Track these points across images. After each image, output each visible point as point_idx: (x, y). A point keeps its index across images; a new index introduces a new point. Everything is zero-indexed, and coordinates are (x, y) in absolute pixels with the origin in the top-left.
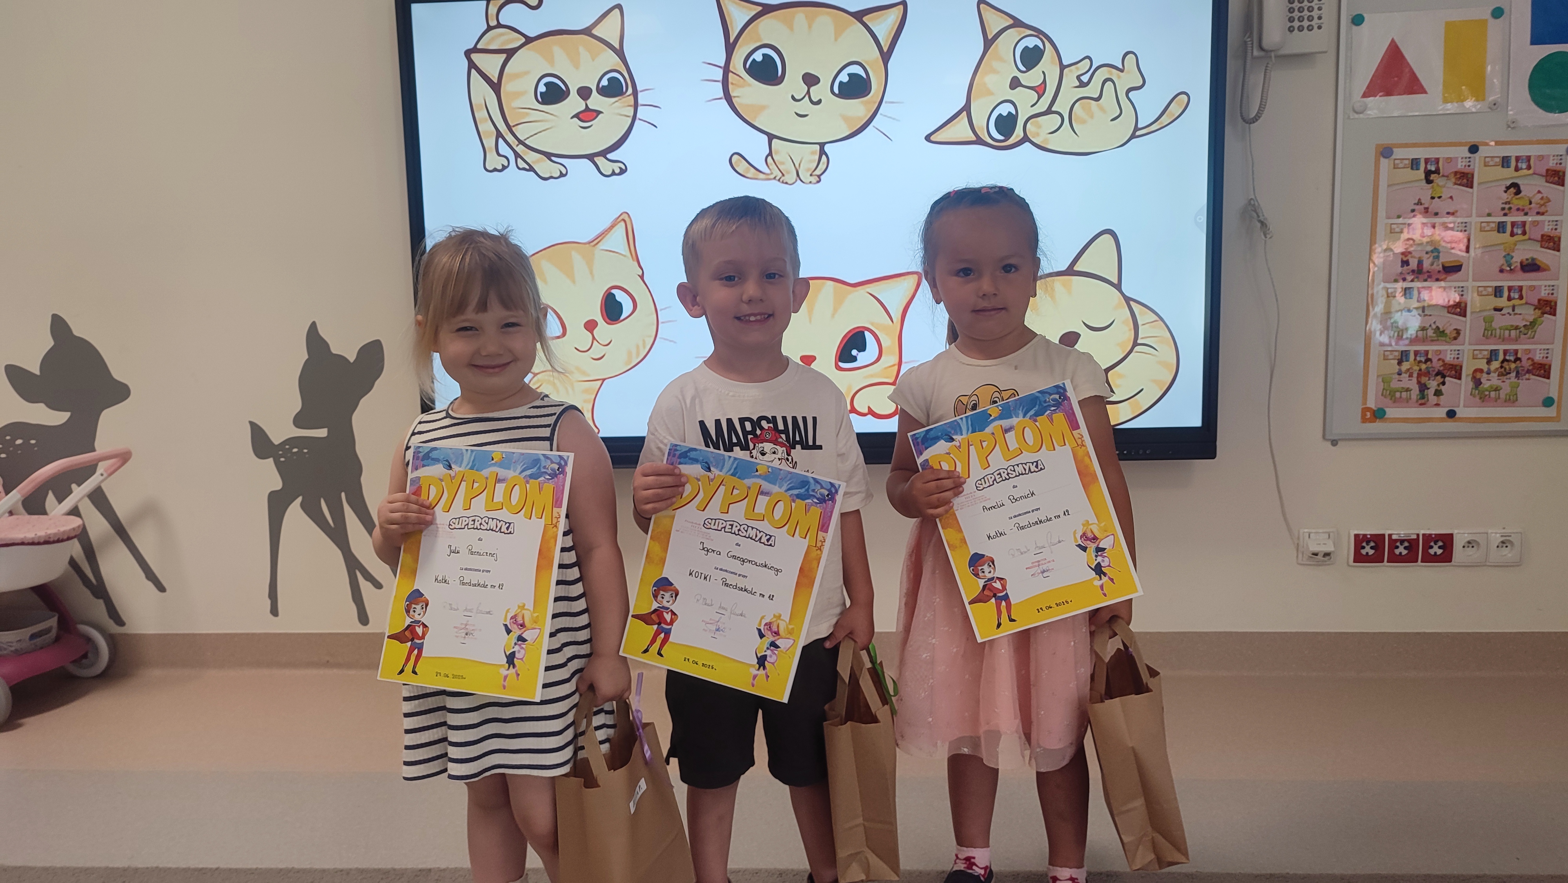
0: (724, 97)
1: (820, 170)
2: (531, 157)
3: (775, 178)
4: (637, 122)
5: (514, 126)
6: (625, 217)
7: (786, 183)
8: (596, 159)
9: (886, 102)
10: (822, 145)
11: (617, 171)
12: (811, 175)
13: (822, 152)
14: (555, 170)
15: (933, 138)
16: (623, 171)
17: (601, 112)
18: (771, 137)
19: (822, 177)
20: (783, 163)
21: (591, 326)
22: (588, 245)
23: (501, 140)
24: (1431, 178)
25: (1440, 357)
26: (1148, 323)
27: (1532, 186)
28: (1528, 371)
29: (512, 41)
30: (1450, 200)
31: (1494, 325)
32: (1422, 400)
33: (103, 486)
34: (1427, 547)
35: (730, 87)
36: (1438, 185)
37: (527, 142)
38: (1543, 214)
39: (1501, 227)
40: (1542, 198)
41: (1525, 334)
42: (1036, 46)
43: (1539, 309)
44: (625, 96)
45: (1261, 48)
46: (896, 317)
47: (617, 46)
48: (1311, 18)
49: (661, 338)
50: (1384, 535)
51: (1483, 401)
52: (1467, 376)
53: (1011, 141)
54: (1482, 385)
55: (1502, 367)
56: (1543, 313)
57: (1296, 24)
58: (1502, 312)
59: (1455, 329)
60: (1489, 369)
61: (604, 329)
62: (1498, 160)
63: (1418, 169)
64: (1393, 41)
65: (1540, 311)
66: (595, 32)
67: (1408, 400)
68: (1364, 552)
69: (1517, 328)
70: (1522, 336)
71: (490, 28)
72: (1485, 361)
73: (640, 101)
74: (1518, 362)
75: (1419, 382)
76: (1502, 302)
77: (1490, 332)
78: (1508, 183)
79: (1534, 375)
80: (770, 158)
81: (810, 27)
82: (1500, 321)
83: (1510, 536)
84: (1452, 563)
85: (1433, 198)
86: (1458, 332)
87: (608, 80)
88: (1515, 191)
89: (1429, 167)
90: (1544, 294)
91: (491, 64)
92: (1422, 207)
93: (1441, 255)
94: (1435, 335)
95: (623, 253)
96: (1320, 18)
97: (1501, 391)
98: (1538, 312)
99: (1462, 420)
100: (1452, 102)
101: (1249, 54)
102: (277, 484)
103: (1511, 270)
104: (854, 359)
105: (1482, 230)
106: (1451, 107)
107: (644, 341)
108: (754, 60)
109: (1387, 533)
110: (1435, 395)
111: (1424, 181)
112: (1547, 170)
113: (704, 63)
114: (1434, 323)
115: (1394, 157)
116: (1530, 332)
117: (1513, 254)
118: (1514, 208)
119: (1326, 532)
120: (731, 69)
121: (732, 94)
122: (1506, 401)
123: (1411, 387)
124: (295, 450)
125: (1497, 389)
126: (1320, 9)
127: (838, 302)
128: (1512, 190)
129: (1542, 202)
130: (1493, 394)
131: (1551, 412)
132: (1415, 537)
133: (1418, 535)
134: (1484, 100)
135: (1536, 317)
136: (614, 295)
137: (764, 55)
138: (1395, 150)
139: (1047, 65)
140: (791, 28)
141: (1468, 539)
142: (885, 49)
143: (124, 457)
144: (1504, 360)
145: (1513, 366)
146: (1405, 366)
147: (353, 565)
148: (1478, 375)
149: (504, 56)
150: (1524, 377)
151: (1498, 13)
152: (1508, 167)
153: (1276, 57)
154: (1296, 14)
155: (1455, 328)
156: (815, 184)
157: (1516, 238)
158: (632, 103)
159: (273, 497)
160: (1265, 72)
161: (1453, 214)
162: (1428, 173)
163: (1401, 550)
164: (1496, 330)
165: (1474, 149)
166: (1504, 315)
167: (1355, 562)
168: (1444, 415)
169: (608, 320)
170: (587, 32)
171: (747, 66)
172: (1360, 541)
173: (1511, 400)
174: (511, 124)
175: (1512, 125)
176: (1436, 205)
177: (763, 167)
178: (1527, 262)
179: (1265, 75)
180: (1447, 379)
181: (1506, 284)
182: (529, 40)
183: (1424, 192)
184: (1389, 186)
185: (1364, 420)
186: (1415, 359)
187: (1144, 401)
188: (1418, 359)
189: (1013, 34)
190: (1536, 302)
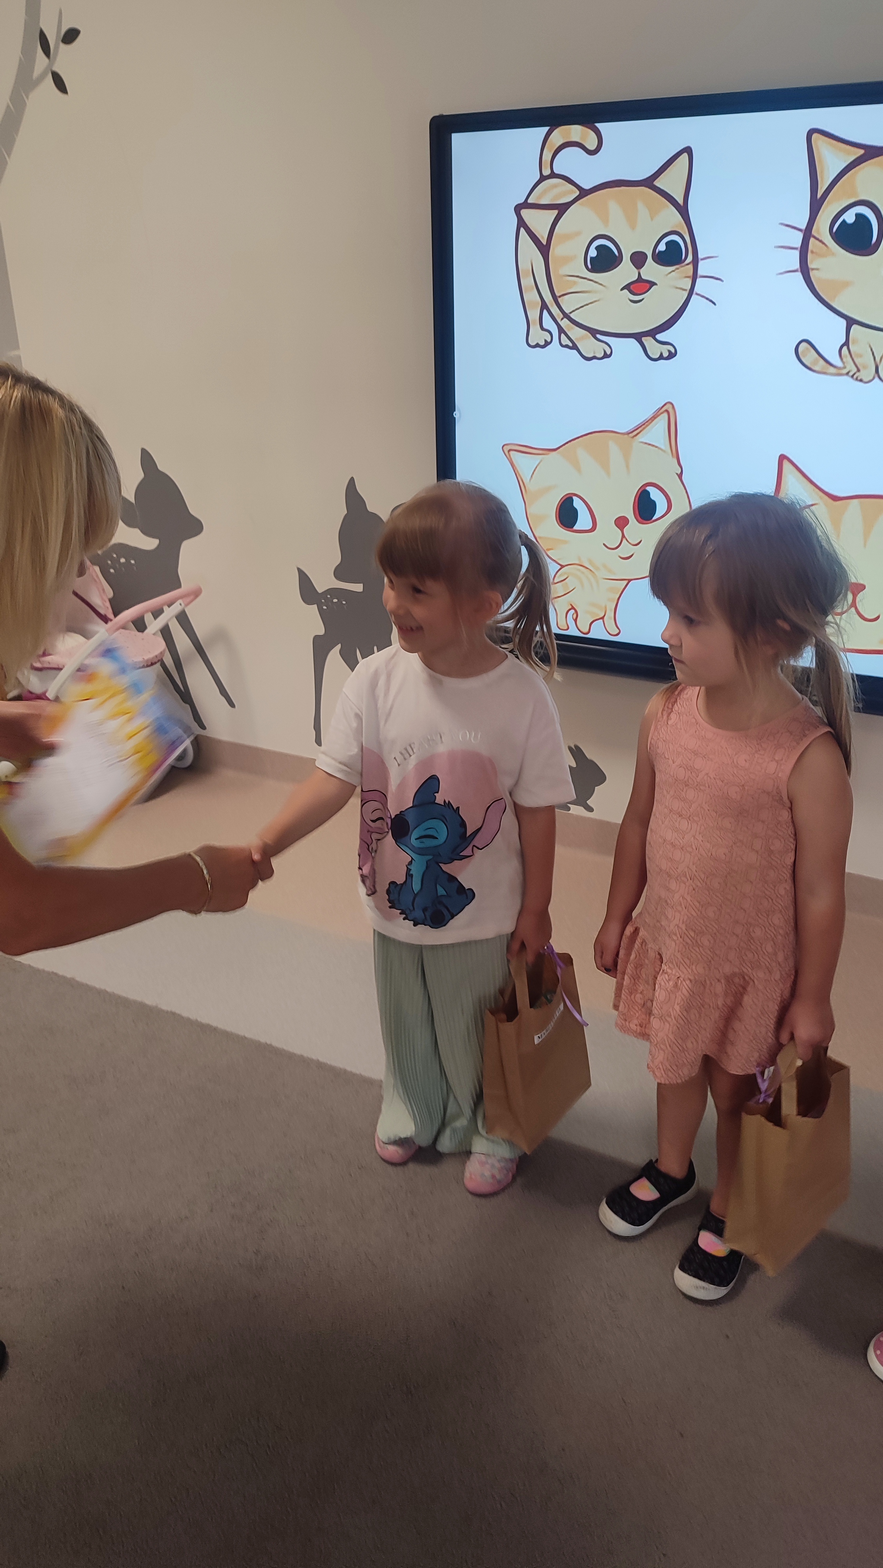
0: (799, 270)
2: (576, 333)
3: (847, 374)
5: (560, 297)
6: (669, 407)
7: (861, 380)
8: (644, 339)
11: (666, 354)
14: (598, 349)
16: (672, 355)
17: (655, 284)
18: (851, 322)
20: (860, 356)
21: (622, 522)
22: (626, 436)
23: (545, 312)
29: (565, 194)
35: (810, 255)
37: (572, 315)
44: (684, 264)
47: (680, 201)
61: (634, 527)
66: (657, 183)
71: (543, 178)
73: (700, 272)
80: (845, 348)
87: (667, 244)
91: (541, 222)
95: (663, 447)
108: (844, 221)
113: (782, 224)
120: (814, 232)
121: (811, 266)
124: (336, 600)
136: (648, 493)
137: (858, 215)
143: (196, 594)
149: (556, 212)
158: (691, 273)
159: (317, 640)
169: (639, 519)
170: (649, 183)
171: (835, 230)
174: (558, 294)
182: (584, 193)
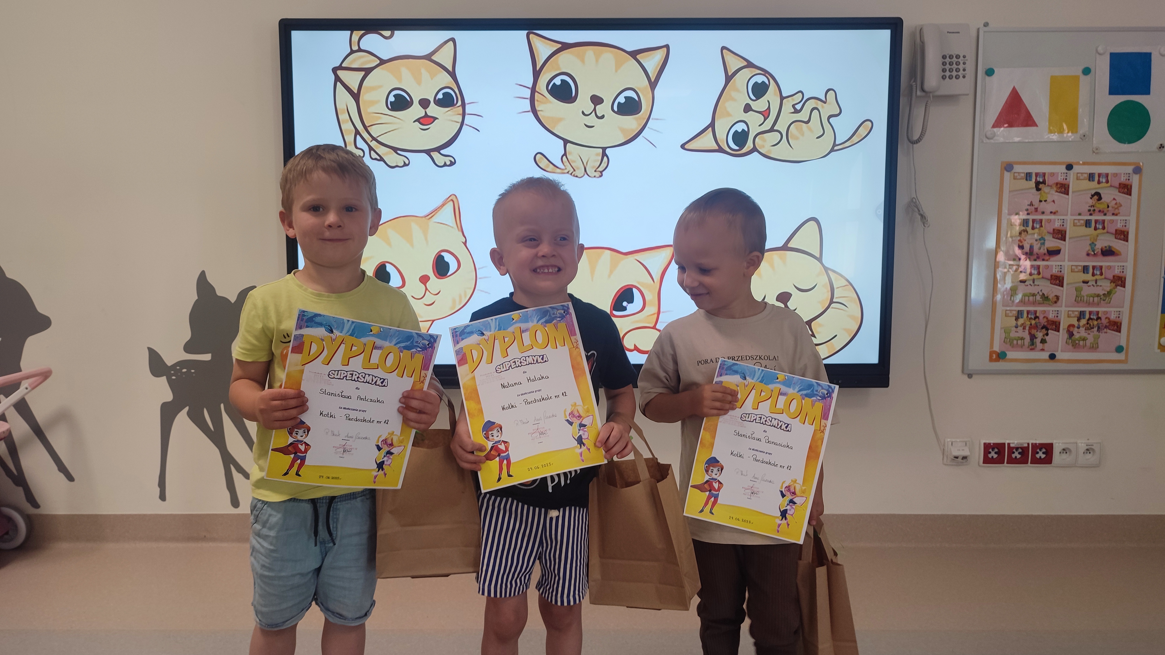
0: (531, 111)
1: (602, 168)
2: (381, 150)
3: (568, 172)
4: (464, 127)
5: (369, 126)
6: (453, 198)
7: (577, 176)
8: (432, 153)
9: (652, 119)
10: (604, 149)
11: (448, 163)
12: (595, 171)
13: (604, 154)
14: (400, 161)
15: (686, 147)
16: (452, 164)
17: (437, 119)
18: (566, 142)
19: (604, 173)
20: (574, 162)
21: (424, 279)
22: (424, 218)
23: (358, 137)
24: (1040, 187)
25: (1045, 315)
26: (841, 287)
27: (1109, 195)
28: (1106, 327)
29: (370, 62)
30: (1053, 203)
31: (1082, 293)
32: (1032, 346)
33: (27, 398)
34: (1035, 453)
35: (536, 103)
36: (1044, 192)
37: (379, 139)
38: (1117, 215)
39: (1088, 223)
40: (1116, 204)
41: (1104, 300)
42: (763, 82)
43: (1114, 283)
44: (455, 107)
45: (923, 90)
46: (657, 278)
47: (450, 69)
48: (958, 70)
49: (478, 290)
50: (1004, 444)
51: (1075, 348)
52: (1063, 329)
53: (744, 150)
54: (1074, 336)
55: (1088, 323)
56: (1116, 286)
57: (948, 74)
58: (1089, 284)
59: (1056, 296)
60: (1079, 325)
61: (434, 283)
62: (1086, 175)
63: (1030, 180)
64: (1014, 88)
65: (1115, 284)
66: (434, 58)
67: (1022, 346)
68: (990, 456)
69: (1098, 296)
70: (1102, 302)
71: (352, 52)
72: (1076, 319)
74: (1099, 320)
75: (1030, 333)
76: (1088, 277)
77: (1080, 298)
78: (1093, 192)
79: (1109, 329)
80: (564, 157)
81: (597, 61)
82: (1087, 290)
83: (1093, 445)
84: (1052, 464)
85: (1041, 201)
86: (1057, 298)
87: (443, 94)
88: (1097, 198)
89: (1038, 179)
90: (1117, 272)
91: (352, 79)
92: (1033, 208)
93: (1046, 242)
94: (1041, 299)
95: (451, 225)
96: (964, 70)
97: (1087, 341)
98: (1113, 285)
99: (1060, 361)
100: (1054, 133)
101: (914, 94)
102: (169, 397)
103: (1095, 254)
104: (625, 309)
105: (1075, 225)
106: (1055, 137)
107: (465, 292)
108: (554, 83)
109: (1007, 442)
110: (1041, 342)
111: (1035, 189)
112: (1120, 184)
113: (517, 84)
114: (1041, 291)
115: (1014, 171)
116: (1107, 299)
117: (1096, 243)
118: (1097, 210)
119: (964, 441)
120: (537, 89)
121: (537, 108)
122: (1090, 348)
123: (1024, 336)
124: (184, 370)
125: (1084, 339)
126: (964, 63)
127: (614, 266)
128: (1096, 197)
129: (1116, 206)
130: (1081, 343)
131: (1121, 356)
132: (1026, 445)
133: (1028, 444)
134: (1077, 132)
135: (1112, 287)
136: (443, 257)
137: (562, 81)
138: (1014, 166)
139: (771, 96)
140: (583, 61)
141: (1064, 447)
142: (653, 80)
143: (45, 375)
144: (1090, 319)
145: (1095, 323)
146: (1021, 321)
147: (228, 460)
148: (1071, 329)
149: (363, 73)
150: (1103, 331)
151: (1087, 71)
152: (1093, 181)
153: (933, 97)
154: (948, 67)
155: (1056, 294)
156: (598, 177)
157: (1098, 231)
158: (461, 112)
159: (165, 407)
160: (926, 108)
161: (1055, 213)
162: (1037, 184)
163: (1017, 455)
164: (1084, 297)
165: (1069, 167)
166: (1090, 286)
167: (983, 463)
168: (1047, 358)
169: (438, 276)
170: (428, 57)
171: (549, 88)
172: (988, 447)
173: (1094, 347)
174: (367, 125)
175: (1096, 151)
176: (1043, 206)
177: (559, 164)
178: (1106, 249)
179: (925, 109)
180: (1050, 331)
181: (1091, 264)
182: (382, 62)
183: (1034, 196)
184: (1010, 192)
185: (991, 360)
186: (1027, 316)
187: (837, 344)
188: (1030, 316)
189: (747, 73)
190: (1111, 278)
